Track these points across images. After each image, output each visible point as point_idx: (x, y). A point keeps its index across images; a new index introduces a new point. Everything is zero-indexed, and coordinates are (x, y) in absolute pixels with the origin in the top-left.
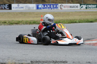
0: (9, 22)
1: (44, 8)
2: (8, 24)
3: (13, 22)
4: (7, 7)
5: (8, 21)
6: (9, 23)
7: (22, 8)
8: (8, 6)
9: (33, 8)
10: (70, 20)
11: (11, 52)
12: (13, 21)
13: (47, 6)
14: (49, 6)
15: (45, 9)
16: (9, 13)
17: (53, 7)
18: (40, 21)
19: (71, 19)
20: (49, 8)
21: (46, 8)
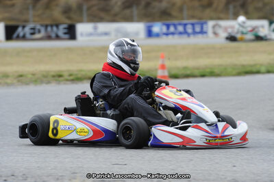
0: (70, 75)
1: (167, 34)
2: (67, 80)
3: (83, 73)
4: (65, 33)
5: (68, 71)
6: (72, 78)
7: (106, 34)
8: (66, 31)
9: (137, 34)
10: (243, 66)
11: (79, 157)
12: (81, 71)
13: (176, 28)
14: (180, 28)
15: (170, 37)
16: (70, 50)
17: (194, 29)
18: (156, 70)
19: (245, 63)
20: (180, 33)
21: (173, 34)
